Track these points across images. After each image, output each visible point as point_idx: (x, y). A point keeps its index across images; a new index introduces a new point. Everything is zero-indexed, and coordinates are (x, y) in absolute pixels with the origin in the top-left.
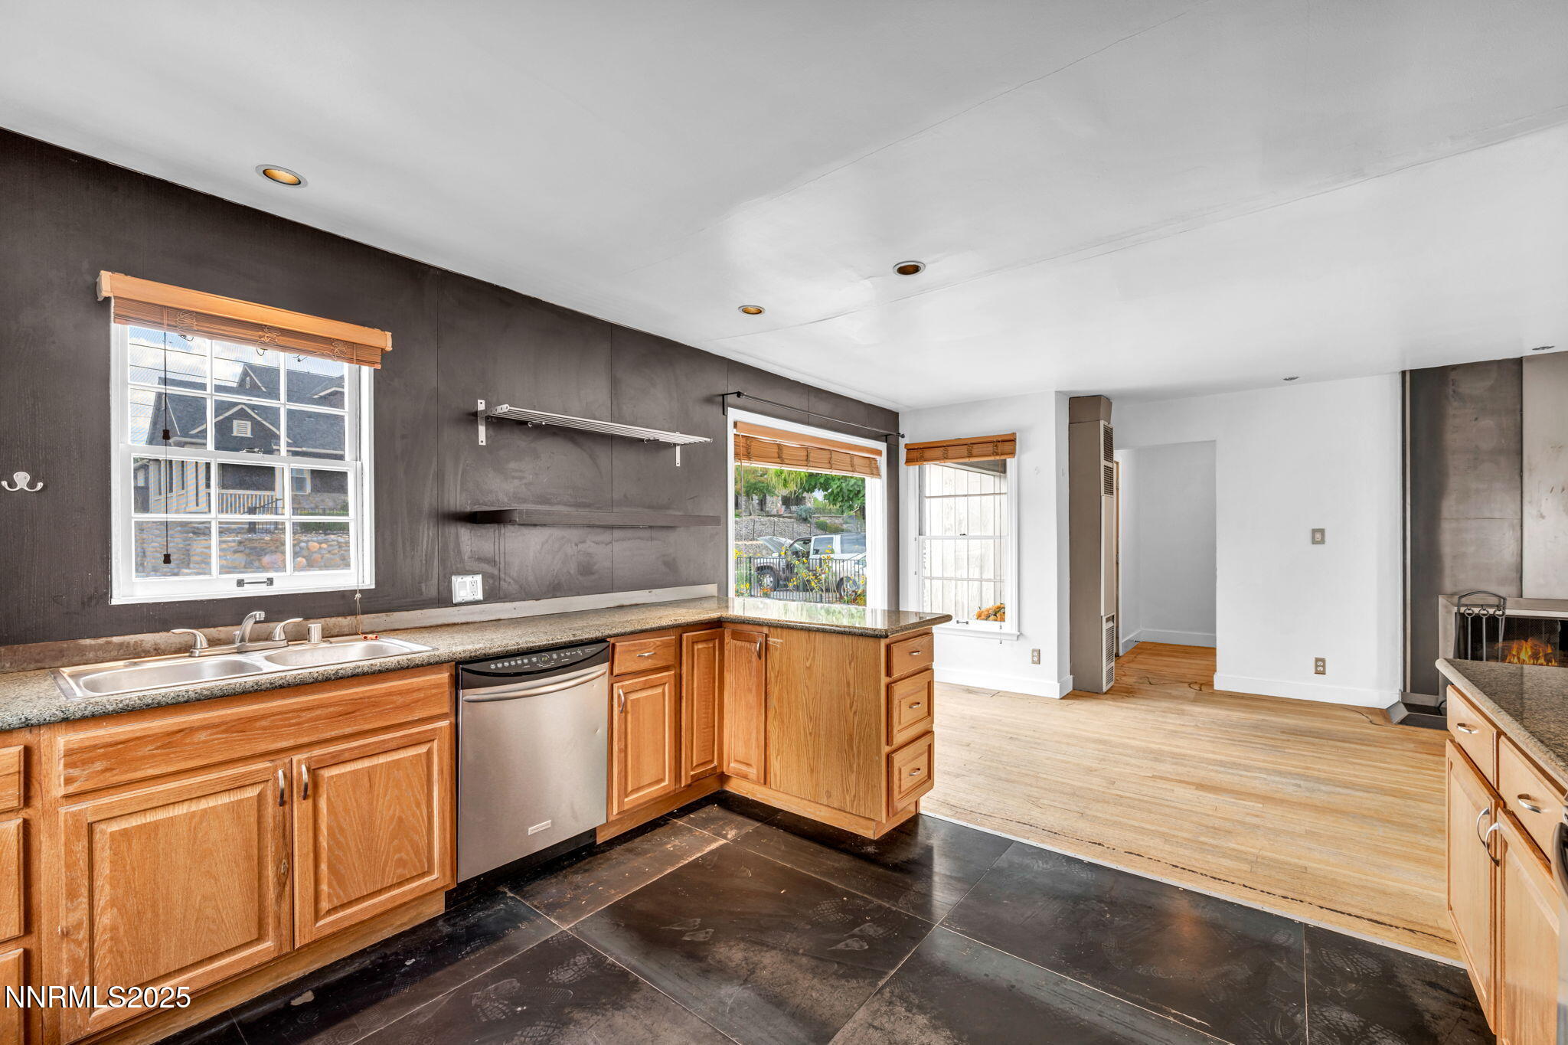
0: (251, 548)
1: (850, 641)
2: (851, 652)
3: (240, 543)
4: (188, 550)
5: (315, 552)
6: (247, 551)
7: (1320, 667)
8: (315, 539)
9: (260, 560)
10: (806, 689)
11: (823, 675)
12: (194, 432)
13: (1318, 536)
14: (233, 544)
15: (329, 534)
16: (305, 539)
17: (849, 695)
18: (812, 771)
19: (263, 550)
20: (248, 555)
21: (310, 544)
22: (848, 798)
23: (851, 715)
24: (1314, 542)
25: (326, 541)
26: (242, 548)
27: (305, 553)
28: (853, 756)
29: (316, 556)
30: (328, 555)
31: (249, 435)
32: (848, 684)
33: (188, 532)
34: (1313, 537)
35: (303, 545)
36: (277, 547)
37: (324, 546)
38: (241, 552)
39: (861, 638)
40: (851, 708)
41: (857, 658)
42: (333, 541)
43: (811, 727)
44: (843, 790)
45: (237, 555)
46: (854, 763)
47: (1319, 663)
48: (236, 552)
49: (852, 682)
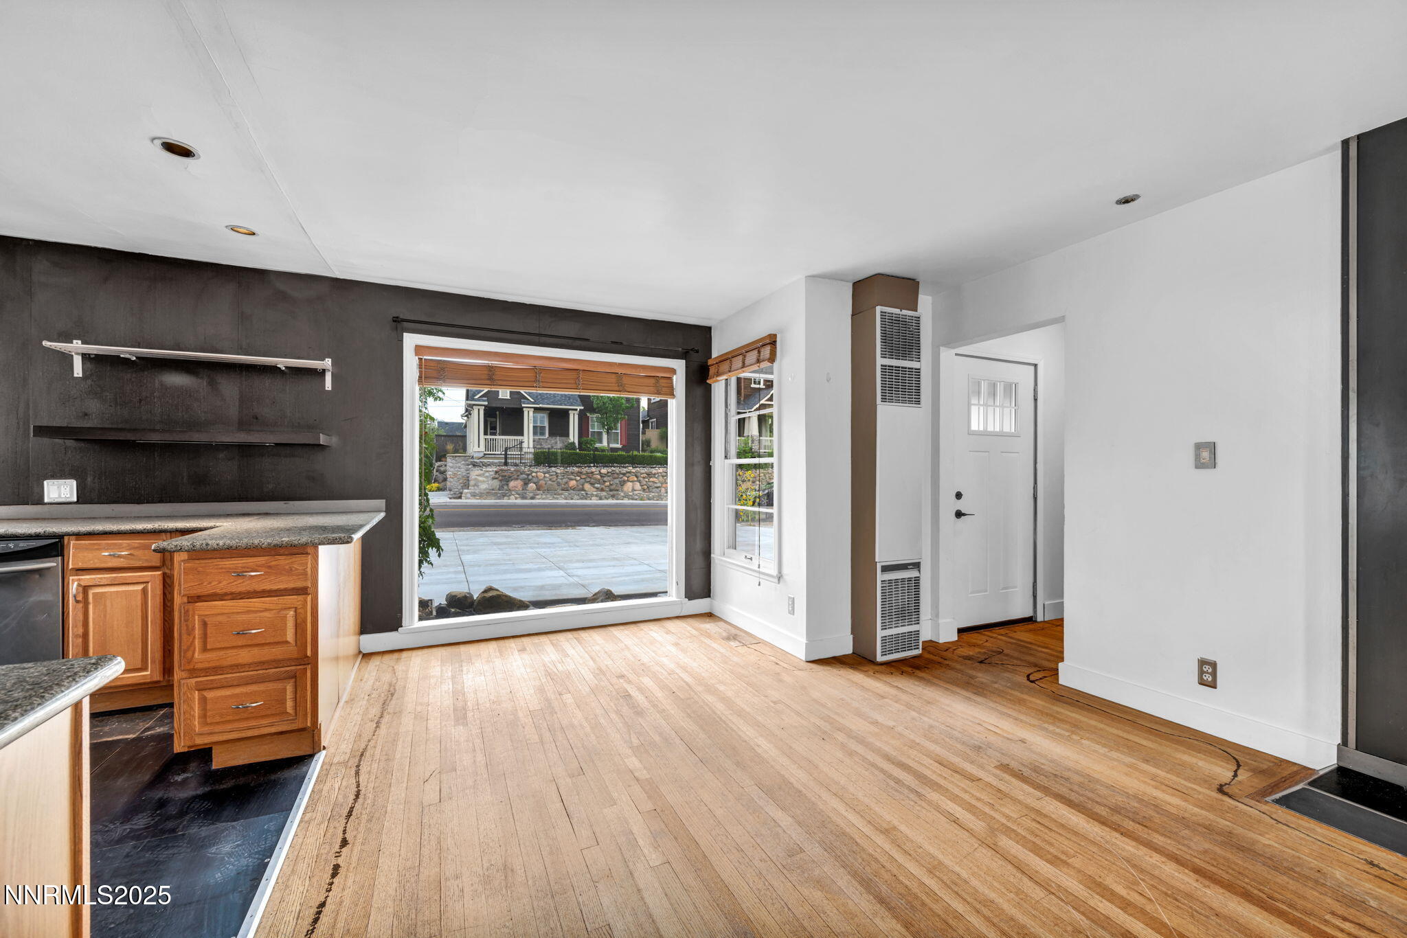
0: (502, 476)
3: (496, 472)
4: (468, 477)
5: (542, 480)
6: (500, 478)
7: (1208, 674)
8: (541, 470)
9: (507, 485)
12: (476, 397)
13: (1205, 454)
14: (493, 473)
15: (552, 467)
16: (535, 470)
19: (510, 477)
20: (501, 480)
21: (538, 474)
24: (1199, 465)
25: (548, 472)
26: (497, 476)
27: (535, 480)
29: (542, 482)
30: (550, 482)
31: (508, 397)
33: (468, 465)
34: (1197, 457)
35: (534, 474)
36: (518, 476)
37: (547, 475)
38: (496, 478)
42: (553, 472)
45: (495, 480)
47: (1207, 668)
48: (494, 478)
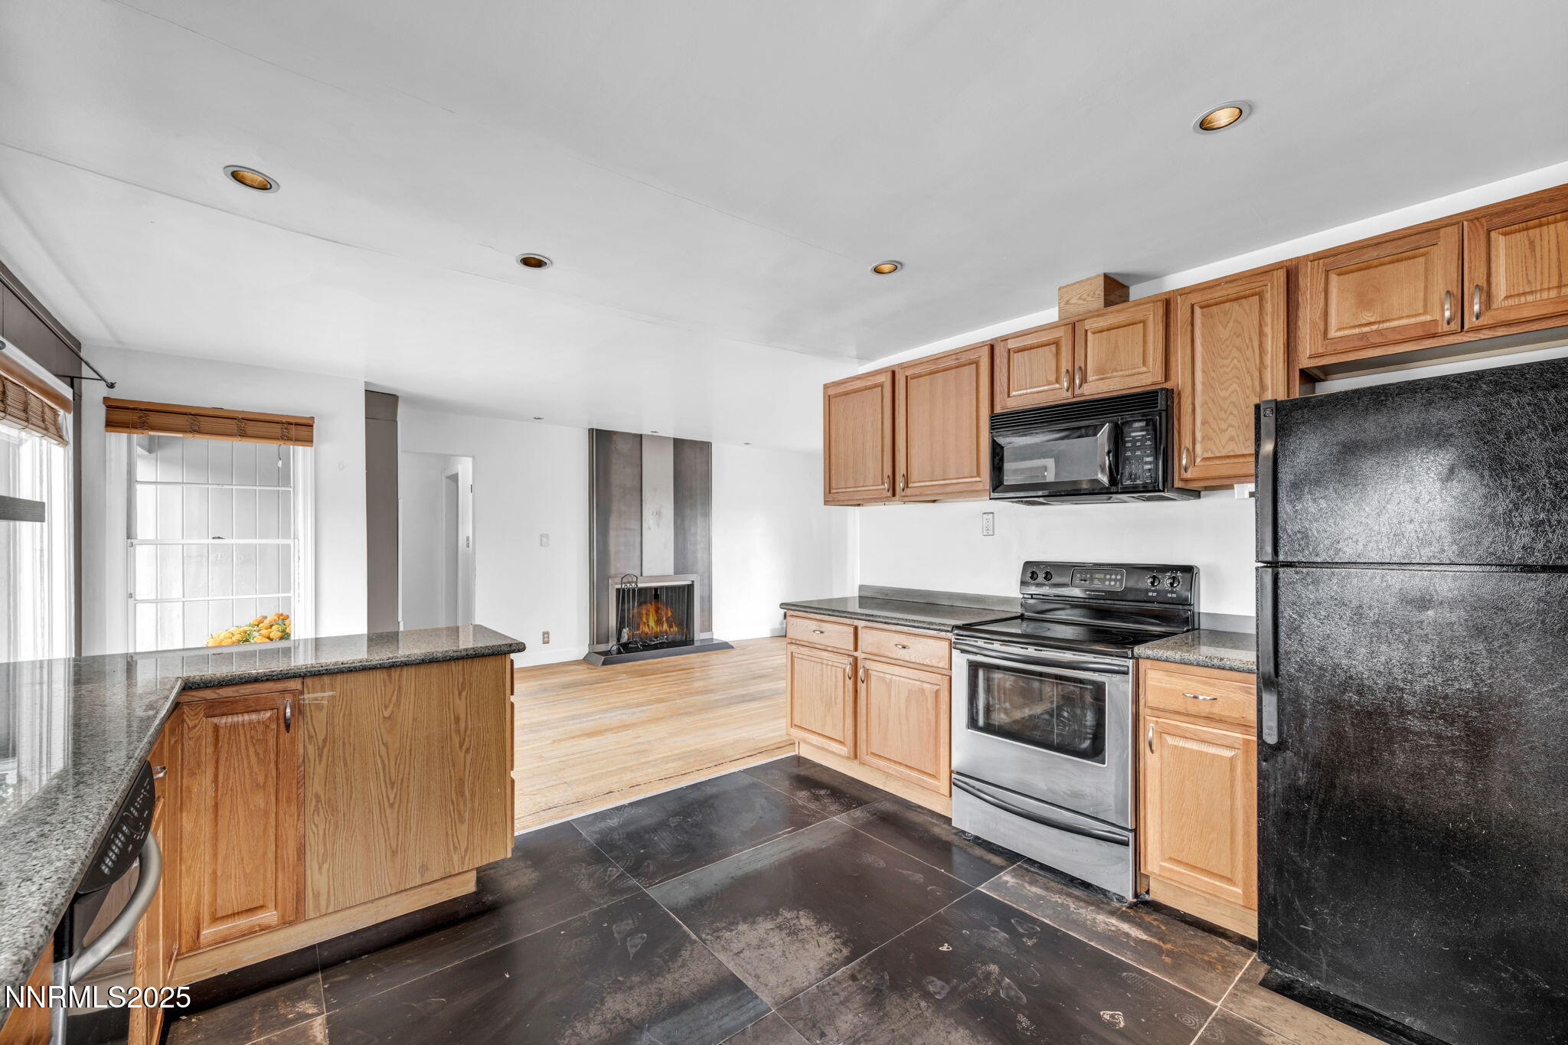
1: (460, 667)
2: (461, 680)
7: (546, 638)
10: (383, 749)
11: (415, 720)
17: (458, 731)
18: (394, 853)
22: (456, 857)
23: (462, 755)
28: (465, 802)
32: (457, 720)
39: (476, 661)
40: (461, 747)
41: (471, 684)
43: (392, 797)
44: (448, 851)
46: (465, 812)
47: (546, 635)
49: (463, 716)
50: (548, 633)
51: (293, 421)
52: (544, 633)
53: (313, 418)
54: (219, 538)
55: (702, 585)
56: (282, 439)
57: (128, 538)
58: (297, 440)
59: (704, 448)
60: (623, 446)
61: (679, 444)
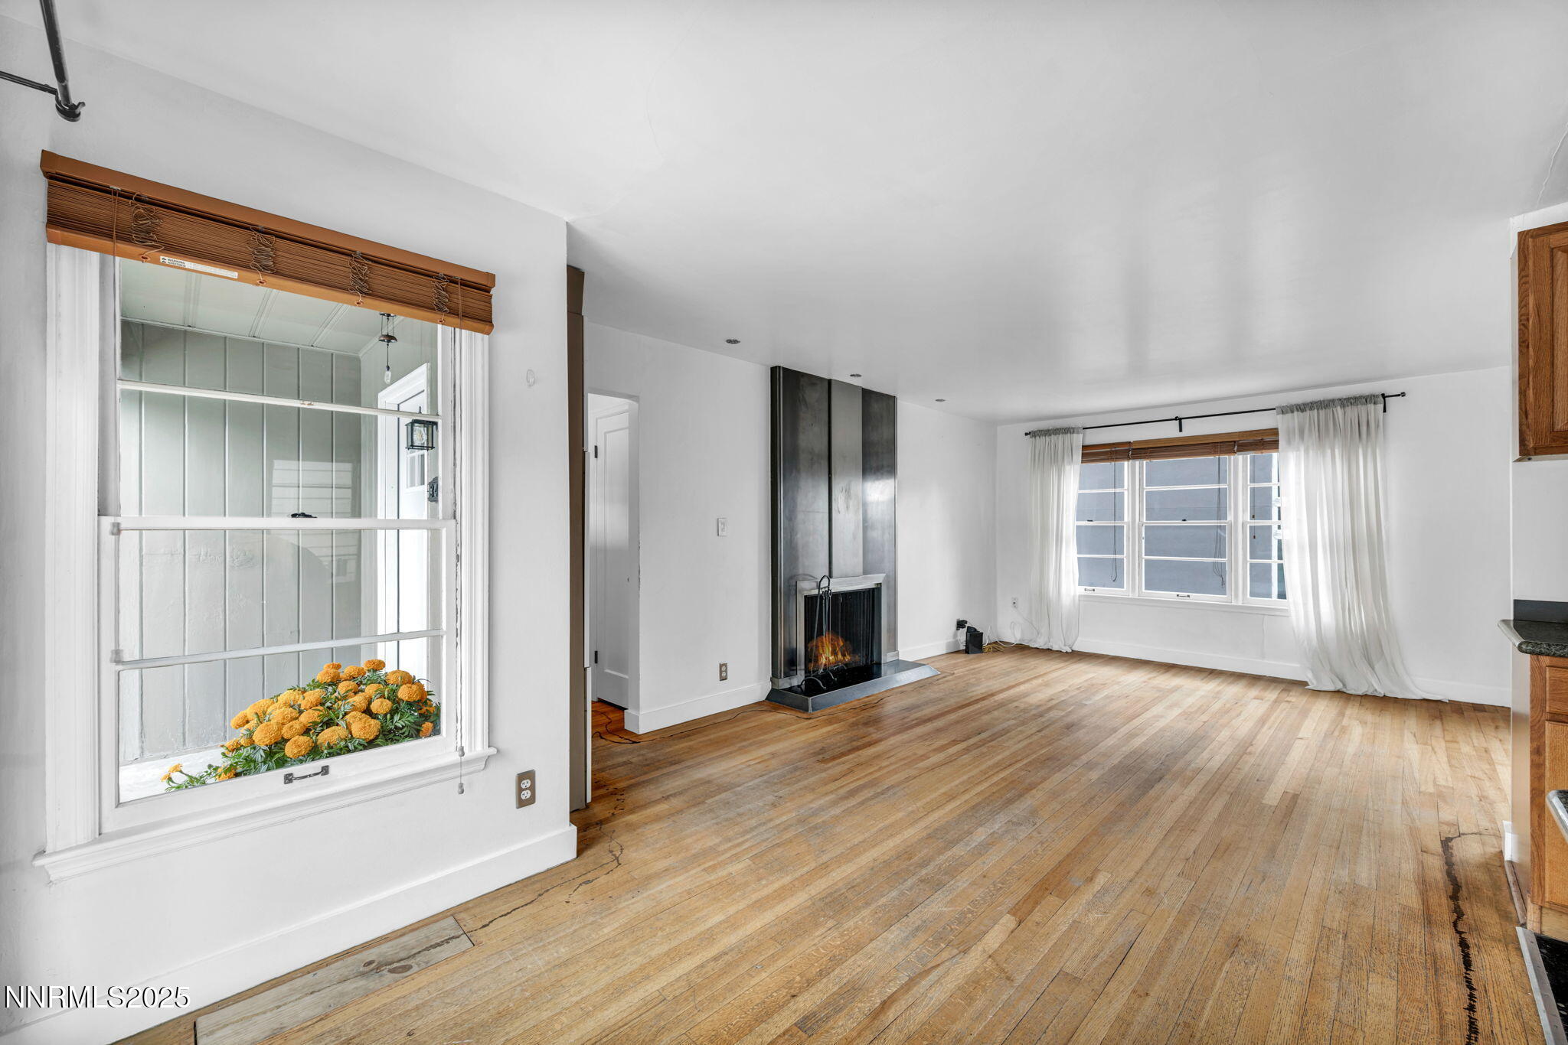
13: (722, 526)
34: (718, 528)
50: (725, 665)
51: (458, 275)
52: (721, 666)
53: (491, 277)
54: (304, 515)
55: (888, 588)
56: (440, 310)
57: (102, 512)
58: (466, 316)
59: (888, 402)
60: (813, 396)
61: (867, 395)
